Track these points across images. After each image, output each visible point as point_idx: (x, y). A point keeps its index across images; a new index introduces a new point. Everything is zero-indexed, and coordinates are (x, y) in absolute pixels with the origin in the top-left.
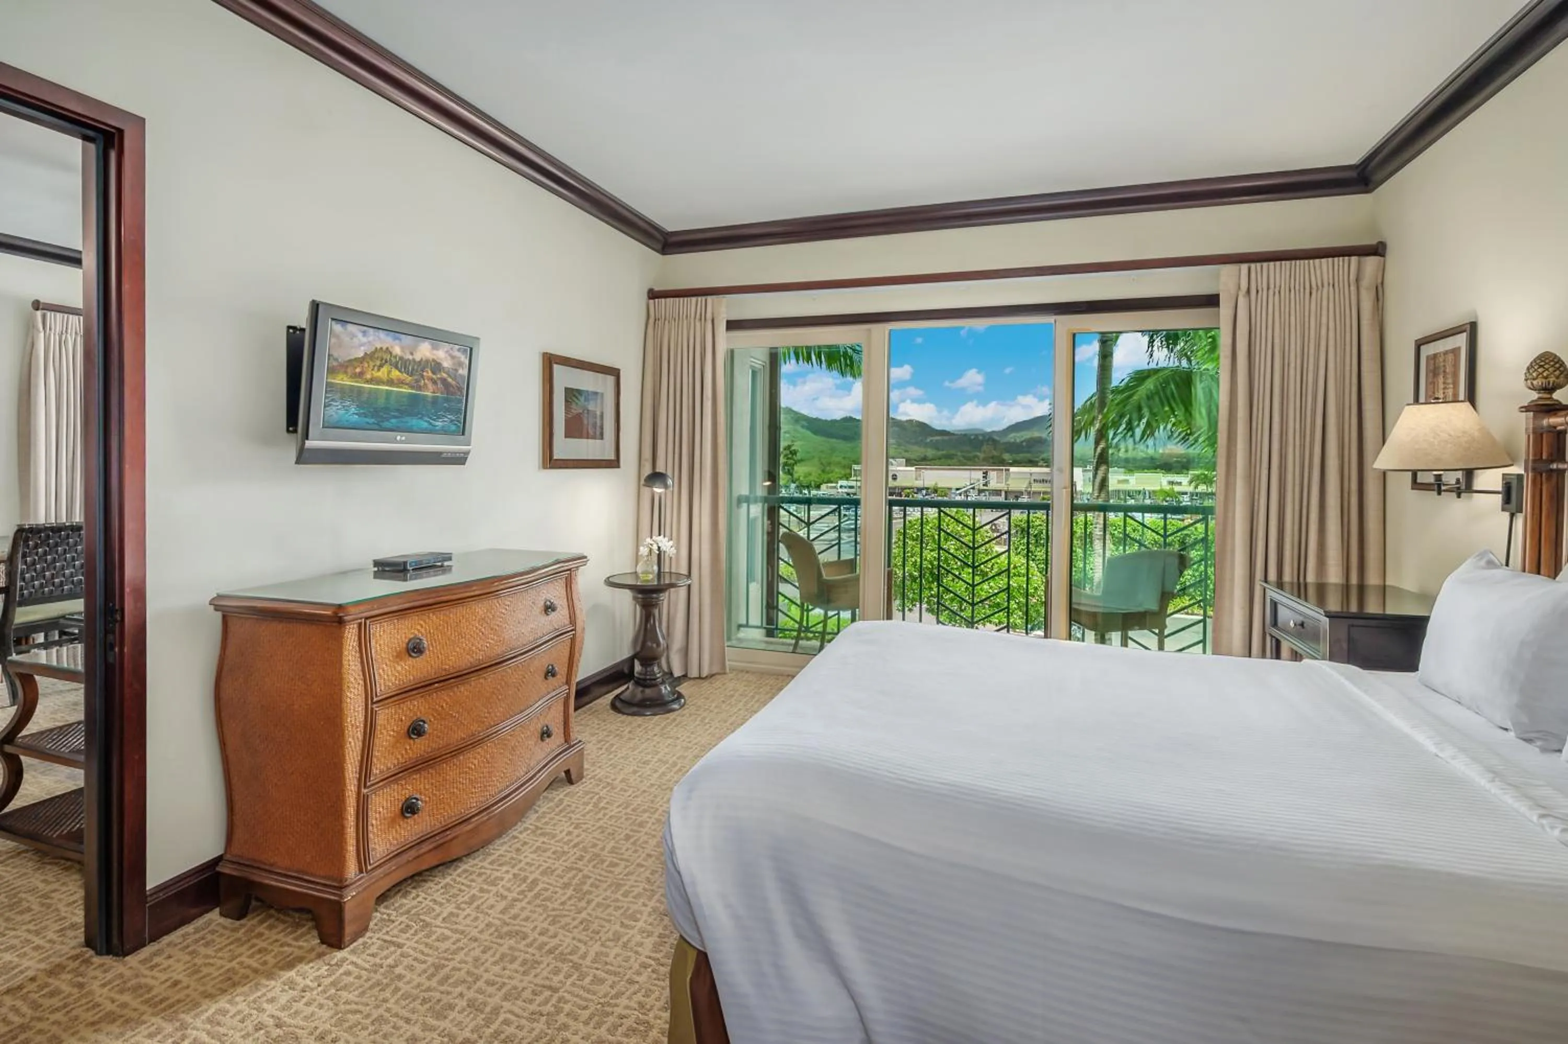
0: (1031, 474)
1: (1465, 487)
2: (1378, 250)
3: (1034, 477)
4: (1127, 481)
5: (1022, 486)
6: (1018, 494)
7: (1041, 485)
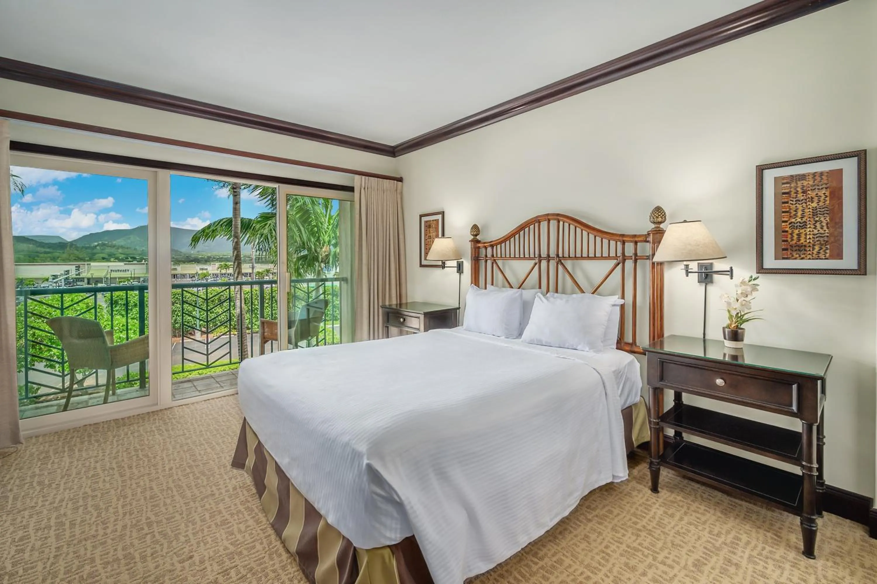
0: (109, 267)
1: (443, 266)
2: (400, 180)
3: (110, 268)
4: (175, 269)
5: (101, 274)
6: (98, 280)
7: (124, 273)
